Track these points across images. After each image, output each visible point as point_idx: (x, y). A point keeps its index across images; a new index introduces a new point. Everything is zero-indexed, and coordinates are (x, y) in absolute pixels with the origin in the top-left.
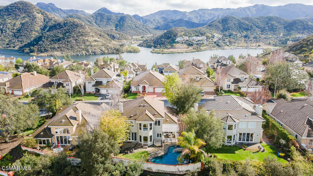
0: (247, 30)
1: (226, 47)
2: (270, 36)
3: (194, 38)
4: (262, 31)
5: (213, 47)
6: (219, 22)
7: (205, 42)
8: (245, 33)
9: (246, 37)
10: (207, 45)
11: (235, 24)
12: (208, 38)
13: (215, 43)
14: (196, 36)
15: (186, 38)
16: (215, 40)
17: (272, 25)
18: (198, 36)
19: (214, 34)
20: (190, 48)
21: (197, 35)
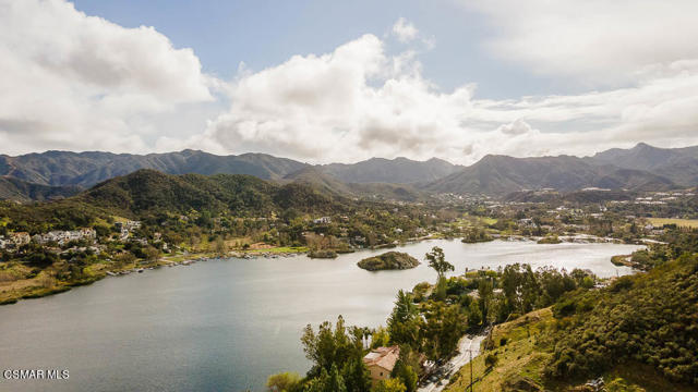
0: (198, 205)
1: (164, 258)
2: (254, 219)
3: (53, 235)
4: (232, 208)
5: (127, 261)
6: (122, 185)
7: (96, 249)
8: (195, 214)
9: (200, 222)
10: (102, 257)
11: (165, 191)
12: (101, 232)
13: (128, 246)
14: (58, 228)
15: (22, 238)
16: (125, 237)
17: (250, 193)
18: (66, 228)
19: (118, 219)
20: (42, 275)
21: (62, 224)
